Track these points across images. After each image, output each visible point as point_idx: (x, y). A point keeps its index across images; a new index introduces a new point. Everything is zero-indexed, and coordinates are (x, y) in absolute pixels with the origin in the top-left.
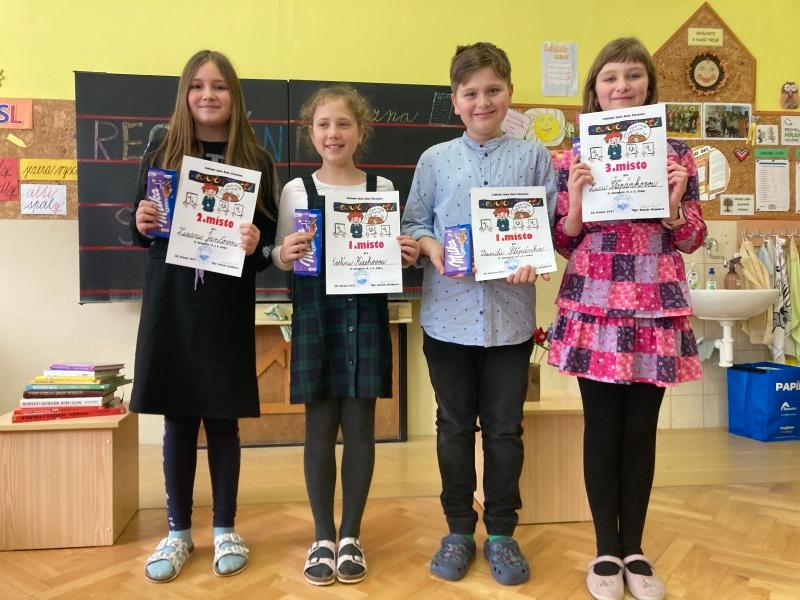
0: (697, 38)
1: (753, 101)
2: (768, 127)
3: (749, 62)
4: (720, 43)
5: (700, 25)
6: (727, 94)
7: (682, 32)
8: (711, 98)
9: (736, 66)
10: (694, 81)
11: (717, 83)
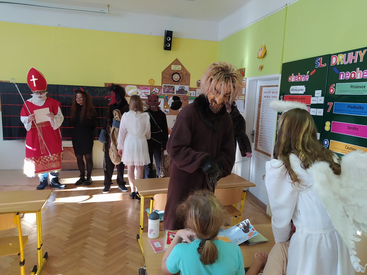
0: (174, 68)
1: (189, 85)
2: (193, 92)
3: (188, 75)
4: (180, 69)
5: (175, 65)
6: (182, 83)
7: (170, 66)
8: (178, 84)
9: (185, 75)
10: (173, 79)
11: (179, 80)
